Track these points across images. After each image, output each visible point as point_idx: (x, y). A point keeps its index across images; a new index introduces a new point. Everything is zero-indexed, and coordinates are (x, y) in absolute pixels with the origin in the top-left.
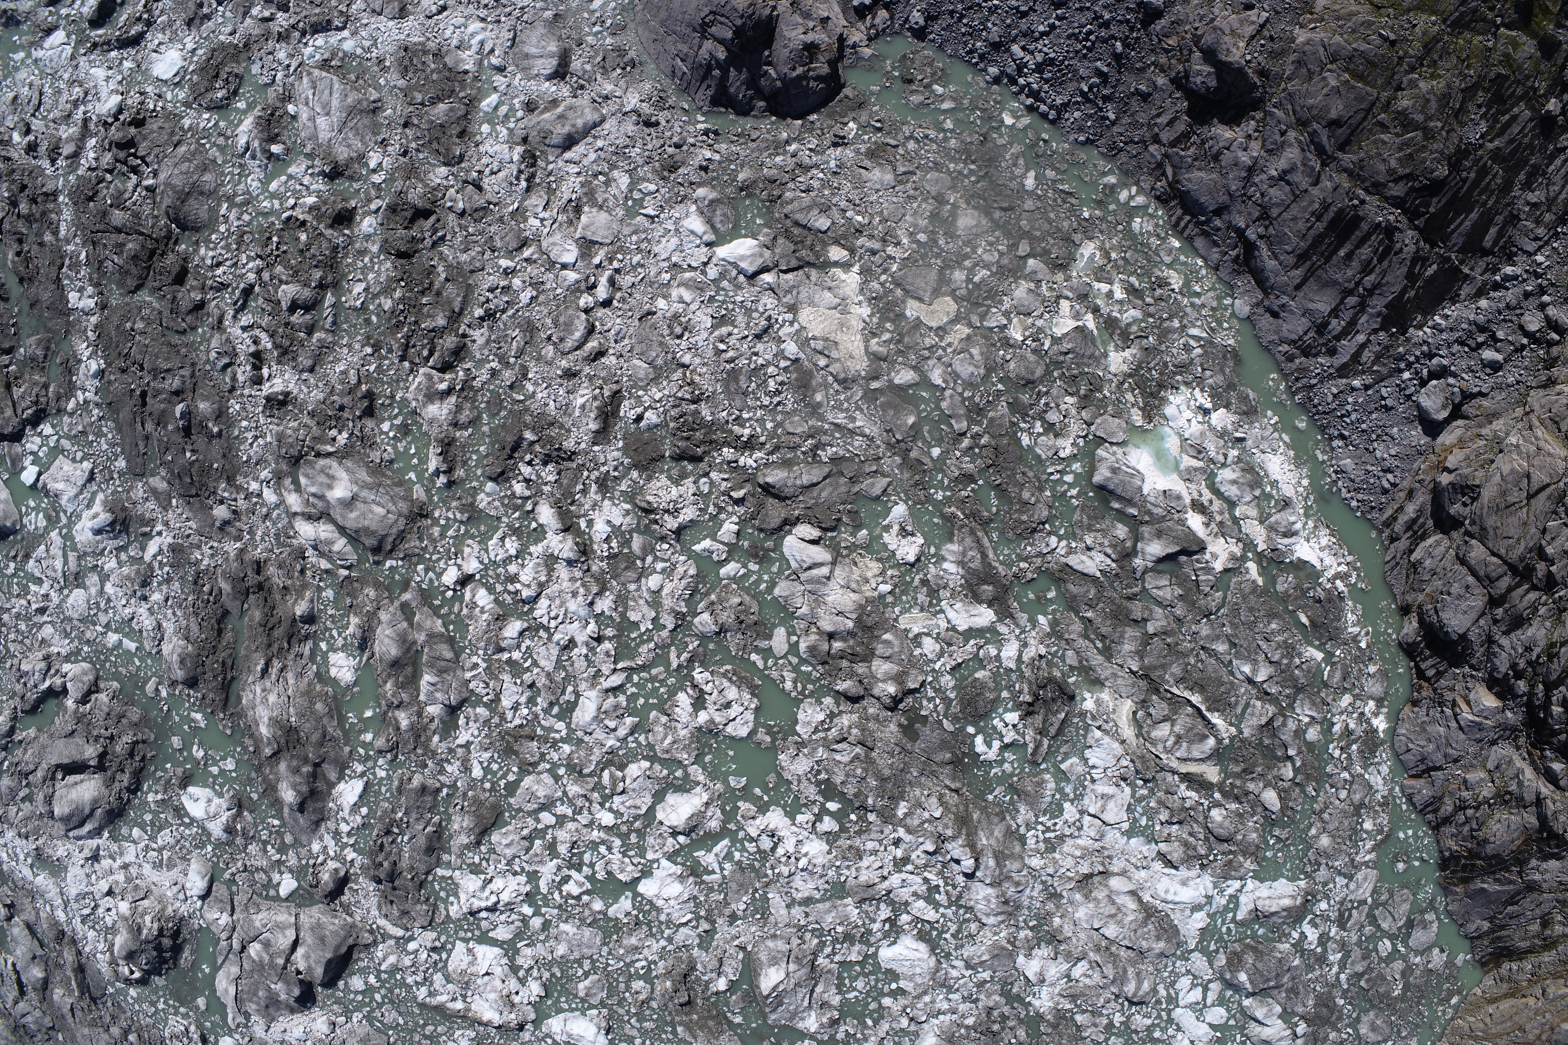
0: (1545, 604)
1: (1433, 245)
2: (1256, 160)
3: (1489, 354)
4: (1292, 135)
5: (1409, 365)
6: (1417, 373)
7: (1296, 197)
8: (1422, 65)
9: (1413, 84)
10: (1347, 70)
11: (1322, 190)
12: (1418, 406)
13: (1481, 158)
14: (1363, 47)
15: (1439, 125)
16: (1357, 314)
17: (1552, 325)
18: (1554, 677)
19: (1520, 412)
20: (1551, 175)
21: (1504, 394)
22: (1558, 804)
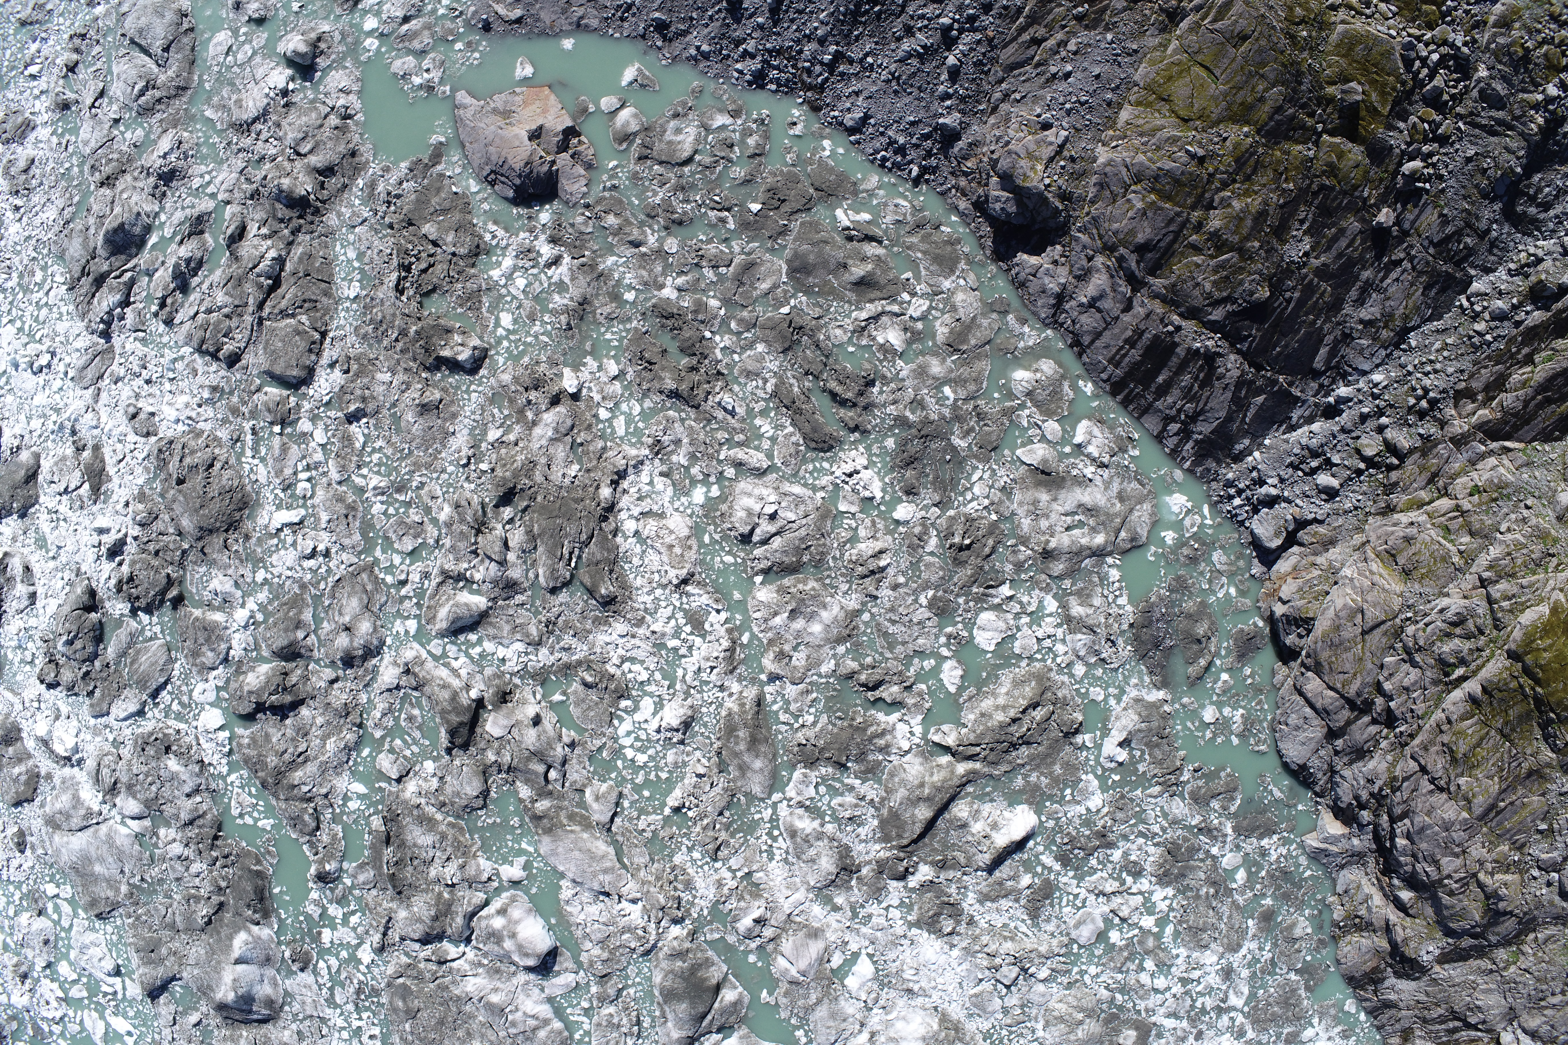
0: (1386, 738)
1: (1259, 368)
2: (1064, 287)
3: (1324, 479)
4: (1099, 260)
5: (1240, 492)
6: (1248, 499)
7: (1108, 324)
8: (1234, 181)
9: (1226, 203)
10: (1153, 190)
11: (1134, 316)
12: (1252, 533)
13: (1306, 276)
14: (1169, 165)
15: (1257, 244)
16: (1181, 440)
17: (1391, 448)
18: (1398, 810)
19: (1358, 539)
20: (1386, 290)
21: (1340, 521)
22: (1408, 931)
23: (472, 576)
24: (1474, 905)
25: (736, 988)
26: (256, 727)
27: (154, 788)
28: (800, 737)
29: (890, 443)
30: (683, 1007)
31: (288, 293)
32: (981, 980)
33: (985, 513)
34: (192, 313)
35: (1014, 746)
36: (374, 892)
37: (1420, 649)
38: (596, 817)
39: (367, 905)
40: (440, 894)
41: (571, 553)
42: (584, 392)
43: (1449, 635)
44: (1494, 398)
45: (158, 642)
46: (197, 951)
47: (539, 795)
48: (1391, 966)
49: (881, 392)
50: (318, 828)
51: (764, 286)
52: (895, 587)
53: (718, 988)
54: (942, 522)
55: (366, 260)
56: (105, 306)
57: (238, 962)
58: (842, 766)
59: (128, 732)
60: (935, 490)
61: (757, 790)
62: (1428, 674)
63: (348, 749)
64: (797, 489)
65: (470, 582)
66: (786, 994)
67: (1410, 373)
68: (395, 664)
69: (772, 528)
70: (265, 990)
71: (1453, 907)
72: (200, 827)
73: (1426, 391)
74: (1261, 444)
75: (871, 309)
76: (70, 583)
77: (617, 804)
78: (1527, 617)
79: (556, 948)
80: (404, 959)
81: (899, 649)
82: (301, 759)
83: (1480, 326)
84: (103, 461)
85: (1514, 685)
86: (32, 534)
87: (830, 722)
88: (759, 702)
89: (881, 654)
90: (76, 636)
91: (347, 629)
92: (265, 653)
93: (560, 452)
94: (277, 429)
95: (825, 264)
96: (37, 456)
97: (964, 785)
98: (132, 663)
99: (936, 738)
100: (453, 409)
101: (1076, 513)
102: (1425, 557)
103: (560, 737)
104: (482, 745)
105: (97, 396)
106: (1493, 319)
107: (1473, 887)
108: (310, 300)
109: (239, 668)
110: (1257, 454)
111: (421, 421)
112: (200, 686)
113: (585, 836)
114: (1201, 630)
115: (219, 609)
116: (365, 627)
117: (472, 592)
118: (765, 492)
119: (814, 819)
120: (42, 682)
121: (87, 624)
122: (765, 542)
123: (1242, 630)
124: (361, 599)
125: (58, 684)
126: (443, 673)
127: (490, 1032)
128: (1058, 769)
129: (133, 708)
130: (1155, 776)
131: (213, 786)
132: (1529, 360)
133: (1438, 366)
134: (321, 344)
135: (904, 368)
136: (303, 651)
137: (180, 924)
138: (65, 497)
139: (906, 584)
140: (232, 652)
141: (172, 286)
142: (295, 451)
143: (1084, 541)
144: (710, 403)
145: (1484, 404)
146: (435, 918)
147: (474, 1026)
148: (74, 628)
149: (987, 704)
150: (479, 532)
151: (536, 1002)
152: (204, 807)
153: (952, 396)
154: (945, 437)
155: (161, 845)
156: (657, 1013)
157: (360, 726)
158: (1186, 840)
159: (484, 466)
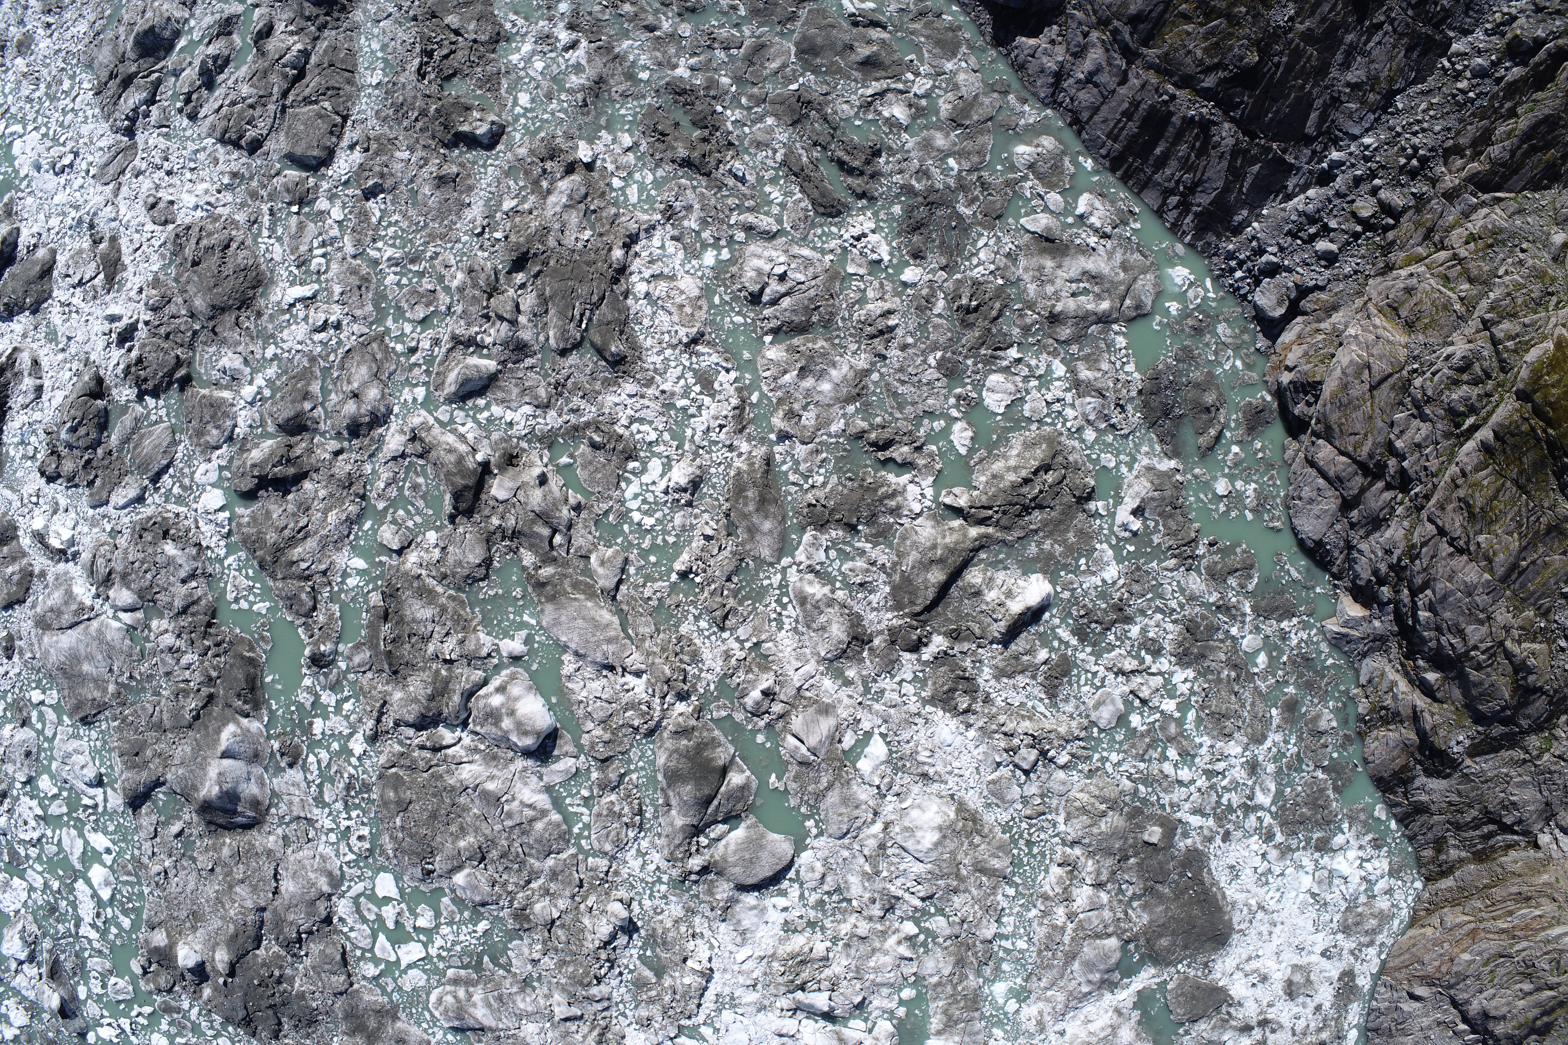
0: (1401, 503)
1: (1253, 136)
2: (1061, 64)
3: (1322, 245)
4: (1095, 35)
5: (1241, 264)
6: (1249, 271)
7: (1105, 98)
11: (1130, 88)
12: (1256, 307)
13: (1293, 40)
15: (1243, 9)
16: (1180, 214)
17: (1386, 208)
18: (1419, 580)
19: (1359, 302)
20: (1370, 53)
21: (1342, 286)
22: (1436, 717)
23: (482, 340)
24: (1502, 680)
25: (743, 772)
26: (256, 506)
27: (149, 576)
28: (810, 498)
29: (897, 209)
30: (687, 790)
31: (313, 82)
32: (999, 764)
33: (991, 278)
34: (216, 106)
35: (1027, 510)
36: (369, 675)
37: (1429, 400)
38: (601, 583)
39: (361, 688)
40: (438, 671)
41: (582, 315)
42: (599, 163)
43: (1456, 383)
44: (1481, 153)
45: (163, 425)
46: (183, 750)
47: (543, 561)
48: (1420, 763)
49: (887, 162)
50: (314, 608)
51: (774, 65)
52: (904, 347)
53: (724, 771)
54: (949, 285)
55: (390, 50)
56: (131, 103)
57: (226, 755)
58: (852, 528)
59: (126, 520)
60: (942, 254)
61: (766, 553)
62: (1439, 426)
63: (352, 522)
64: (806, 252)
65: (480, 346)
66: (796, 778)
67: (1399, 135)
68: (402, 432)
69: (782, 289)
70: (251, 789)
71: (1481, 683)
72: (193, 615)
73: (1415, 149)
74: (1260, 215)
75: (876, 86)
76: (78, 374)
77: (623, 570)
78: (1532, 355)
79: (556, 730)
80: (397, 748)
81: (909, 409)
82: (303, 533)
83: (1463, 85)
84: (119, 251)
85: (1525, 427)
86: (43, 329)
87: (840, 483)
88: (768, 461)
89: (891, 414)
90: (80, 423)
91: (355, 395)
92: (271, 428)
93: (574, 218)
94: (295, 209)
95: (832, 46)
96: (54, 252)
97: (976, 550)
98: (135, 448)
99: (948, 500)
100: (470, 182)
101: (1080, 281)
102: (1427, 306)
103: (567, 500)
104: (487, 512)
105: (117, 192)
106: (1474, 76)
107: (1501, 659)
108: (334, 88)
109: (243, 445)
110: (1255, 225)
111: (438, 193)
112: (203, 467)
113: (589, 604)
114: (1210, 398)
115: (227, 387)
116: (373, 393)
117: (482, 356)
118: (774, 254)
119: (824, 585)
120: (43, 474)
121: (92, 410)
122: (774, 302)
123: (1250, 404)
124: (370, 368)
125: (59, 476)
126: (450, 438)
127: (484, 825)
128: (1071, 537)
129: (132, 493)
130: (1170, 548)
131: (210, 570)
132: (1512, 113)
133: (1425, 125)
134: (343, 127)
135: (910, 141)
136: (309, 423)
137: (167, 723)
138: (78, 289)
139: (915, 345)
140: (237, 430)
141: (198, 83)
142: (311, 228)
143: (1089, 307)
144: (721, 171)
145: (1472, 159)
146: (431, 698)
147: (468, 819)
148: (79, 414)
149: (998, 466)
150: (490, 296)
151: (533, 791)
152: (199, 592)
153: (956, 167)
154: (951, 205)
155: (152, 638)
156: (661, 801)
157: (363, 497)
158: (1204, 617)
159: (498, 235)
